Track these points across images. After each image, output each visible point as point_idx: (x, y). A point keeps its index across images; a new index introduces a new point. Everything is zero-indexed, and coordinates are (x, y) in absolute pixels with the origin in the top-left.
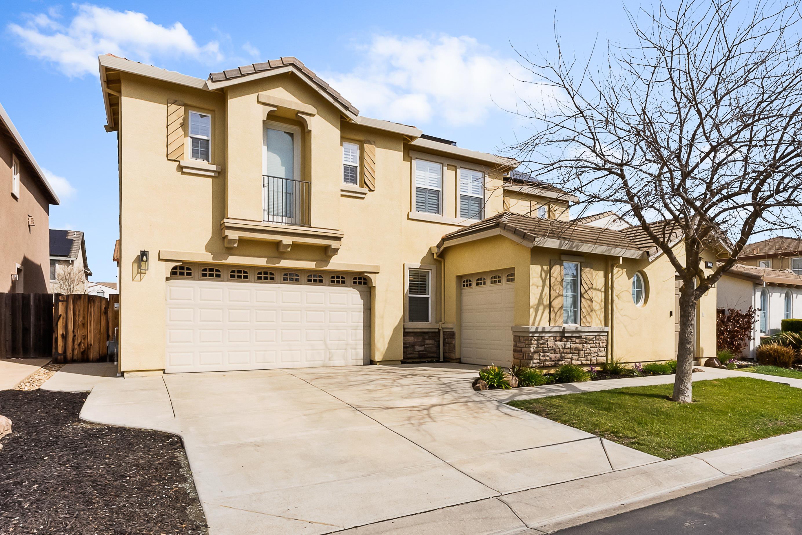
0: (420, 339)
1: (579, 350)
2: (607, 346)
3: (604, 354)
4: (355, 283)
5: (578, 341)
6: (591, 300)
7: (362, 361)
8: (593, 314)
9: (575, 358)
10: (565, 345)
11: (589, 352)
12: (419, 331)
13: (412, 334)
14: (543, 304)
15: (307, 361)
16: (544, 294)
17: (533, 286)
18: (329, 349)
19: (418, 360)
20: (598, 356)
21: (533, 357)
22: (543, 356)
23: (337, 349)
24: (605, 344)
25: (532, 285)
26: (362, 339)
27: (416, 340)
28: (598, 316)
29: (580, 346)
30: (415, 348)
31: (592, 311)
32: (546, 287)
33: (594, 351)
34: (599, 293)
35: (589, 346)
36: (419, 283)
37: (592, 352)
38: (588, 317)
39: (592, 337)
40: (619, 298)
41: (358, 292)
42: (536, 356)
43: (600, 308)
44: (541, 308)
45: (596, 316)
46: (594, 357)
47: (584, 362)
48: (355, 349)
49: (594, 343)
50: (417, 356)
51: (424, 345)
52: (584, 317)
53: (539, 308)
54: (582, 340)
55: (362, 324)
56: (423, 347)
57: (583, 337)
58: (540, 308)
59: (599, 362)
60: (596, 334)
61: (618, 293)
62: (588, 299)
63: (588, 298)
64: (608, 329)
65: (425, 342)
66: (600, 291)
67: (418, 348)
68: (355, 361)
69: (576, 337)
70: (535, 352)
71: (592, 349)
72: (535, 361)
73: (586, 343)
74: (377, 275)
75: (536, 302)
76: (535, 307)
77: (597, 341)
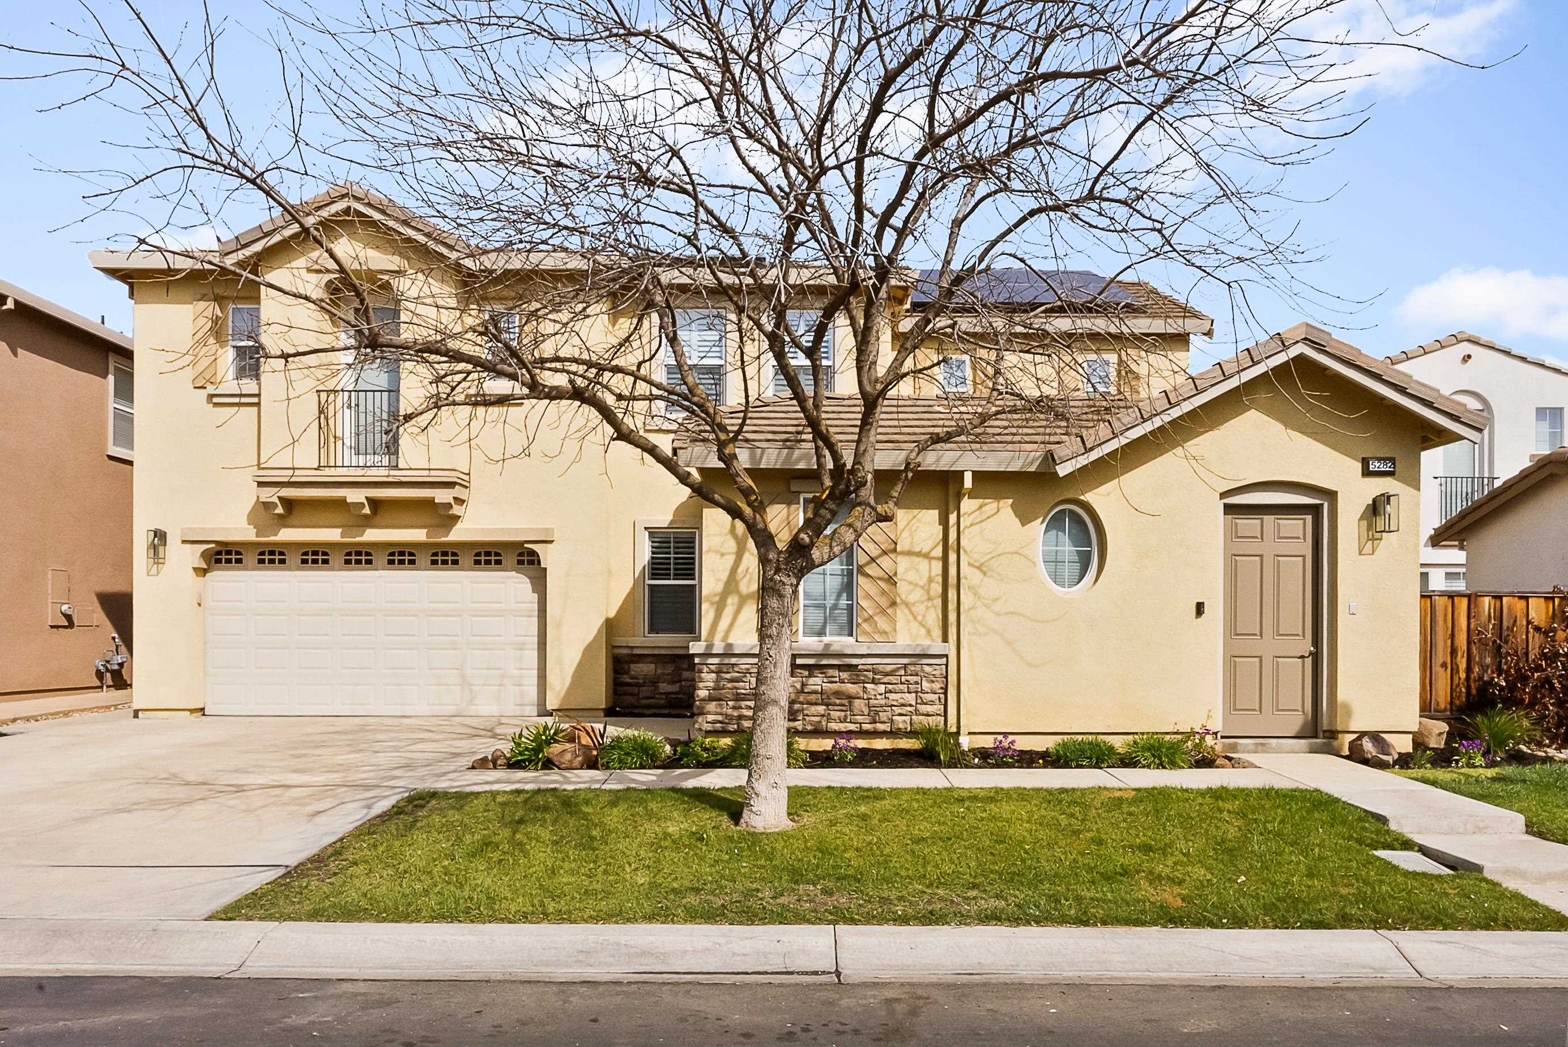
0: (670, 669)
1: (851, 698)
2: (945, 690)
3: (939, 708)
4: (520, 562)
5: (844, 675)
6: (891, 580)
7: (536, 708)
8: (901, 614)
9: (835, 714)
10: (803, 685)
11: (883, 702)
12: (663, 652)
13: (649, 659)
14: (738, 592)
15: (429, 704)
16: (741, 569)
17: (711, 554)
18: (470, 685)
19: (666, 711)
20: (917, 713)
21: (703, 708)
22: (734, 708)
23: (484, 685)
24: (937, 686)
25: (708, 552)
26: (536, 666)
27: (659, 671)
28: (919, 618)
29: (852, 688)
30: (657, 688)
31: (893, 604)
32: (746, 555)
33: (902, 701)
34: (923, 564)
35: (882, 688)
36: (672, 556)
37: (895, 703)
38: (882, 623)
39: (889, 668)
40: (985, 574)
41: (528, 580)
42: (712, 706)
43: (926, 597)
44: (732, 601)
45: (911, 617)
46: (900, 715)
47: (867, 727)
48: (520, 685)
49: (902, 683)
50: (662, 702)
51: (680, 681)
52: (866, 620)
53: (726, 601)
54: (857, 675)
55: (536, 639)
56: (677, 685)
57: (860, 667)
58: (730, 601)
59: (917, 727)
60: (905, 661)
61: (983, 560)
62: (880, 579)
63: (881, 574)
64: (951, 649)
65: (681, 675)
66: (926, 556)
67: (664, 687)
68: (518, 707)
69: (840, 668)
70: (711, 699)
71: (892, 696)
72: (710, 718)
73: (874, 682)
74: (549, 545)
75: (720, 587)
76: (717, 598)
77: (909, 678)
